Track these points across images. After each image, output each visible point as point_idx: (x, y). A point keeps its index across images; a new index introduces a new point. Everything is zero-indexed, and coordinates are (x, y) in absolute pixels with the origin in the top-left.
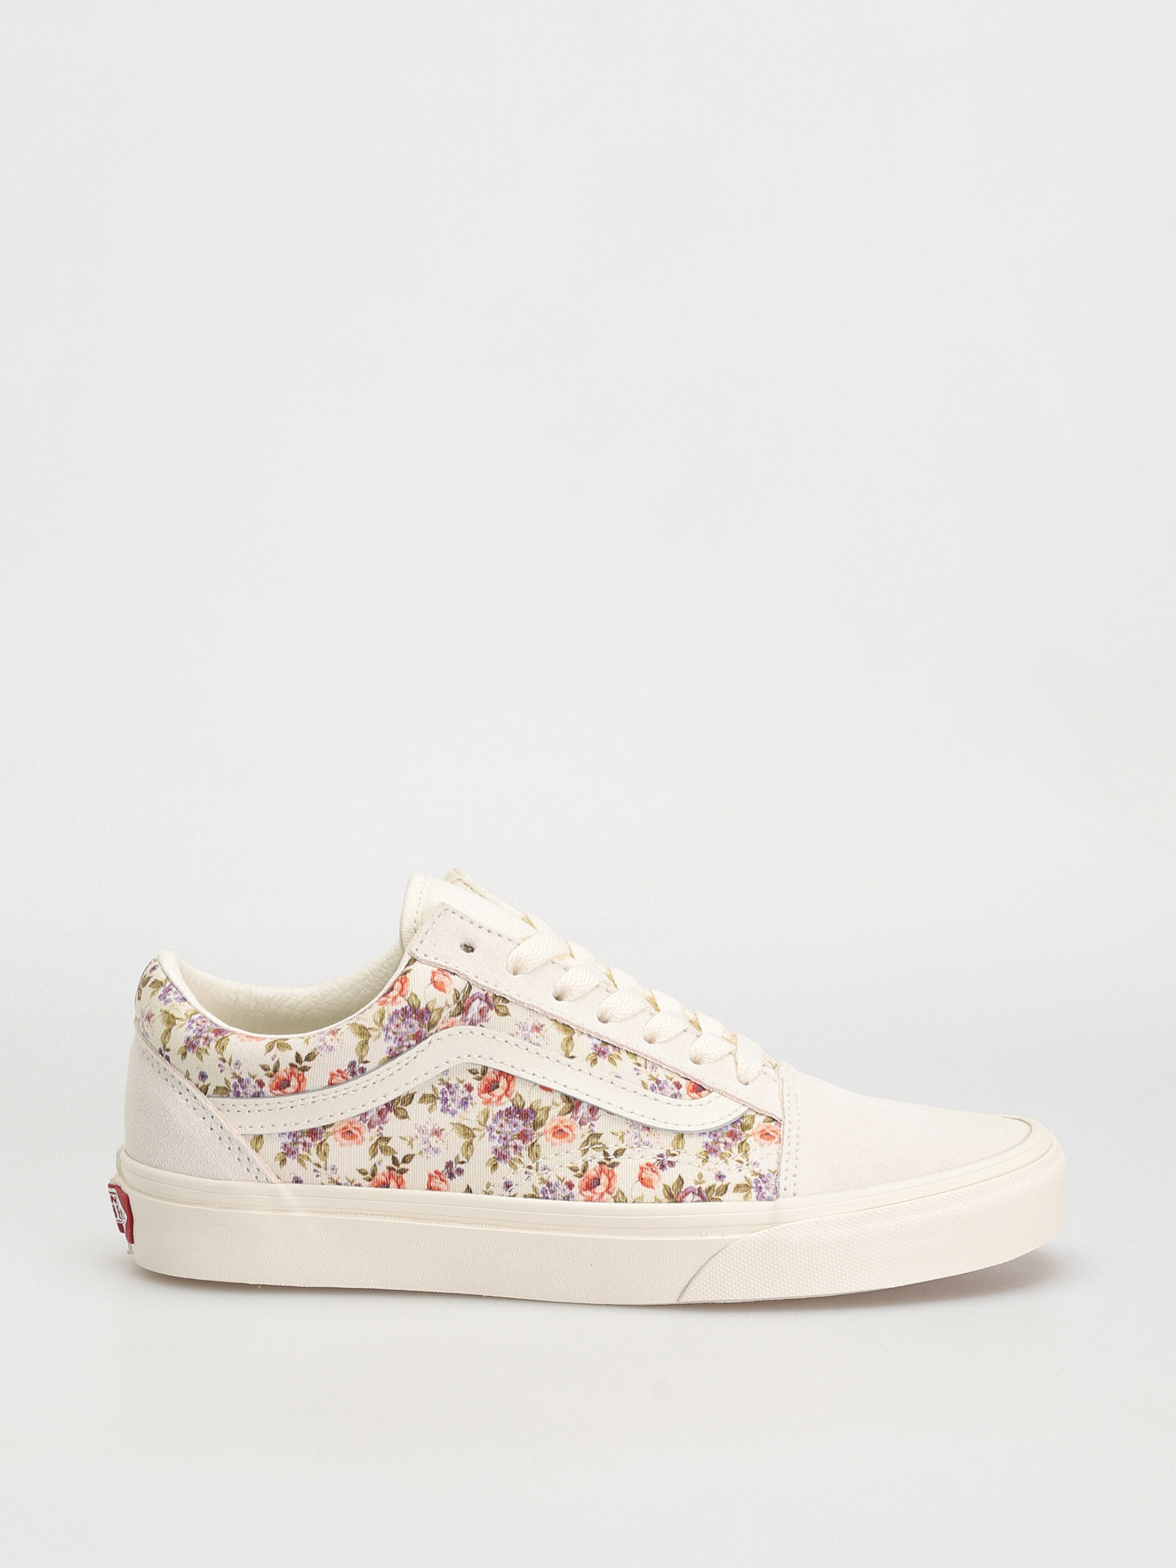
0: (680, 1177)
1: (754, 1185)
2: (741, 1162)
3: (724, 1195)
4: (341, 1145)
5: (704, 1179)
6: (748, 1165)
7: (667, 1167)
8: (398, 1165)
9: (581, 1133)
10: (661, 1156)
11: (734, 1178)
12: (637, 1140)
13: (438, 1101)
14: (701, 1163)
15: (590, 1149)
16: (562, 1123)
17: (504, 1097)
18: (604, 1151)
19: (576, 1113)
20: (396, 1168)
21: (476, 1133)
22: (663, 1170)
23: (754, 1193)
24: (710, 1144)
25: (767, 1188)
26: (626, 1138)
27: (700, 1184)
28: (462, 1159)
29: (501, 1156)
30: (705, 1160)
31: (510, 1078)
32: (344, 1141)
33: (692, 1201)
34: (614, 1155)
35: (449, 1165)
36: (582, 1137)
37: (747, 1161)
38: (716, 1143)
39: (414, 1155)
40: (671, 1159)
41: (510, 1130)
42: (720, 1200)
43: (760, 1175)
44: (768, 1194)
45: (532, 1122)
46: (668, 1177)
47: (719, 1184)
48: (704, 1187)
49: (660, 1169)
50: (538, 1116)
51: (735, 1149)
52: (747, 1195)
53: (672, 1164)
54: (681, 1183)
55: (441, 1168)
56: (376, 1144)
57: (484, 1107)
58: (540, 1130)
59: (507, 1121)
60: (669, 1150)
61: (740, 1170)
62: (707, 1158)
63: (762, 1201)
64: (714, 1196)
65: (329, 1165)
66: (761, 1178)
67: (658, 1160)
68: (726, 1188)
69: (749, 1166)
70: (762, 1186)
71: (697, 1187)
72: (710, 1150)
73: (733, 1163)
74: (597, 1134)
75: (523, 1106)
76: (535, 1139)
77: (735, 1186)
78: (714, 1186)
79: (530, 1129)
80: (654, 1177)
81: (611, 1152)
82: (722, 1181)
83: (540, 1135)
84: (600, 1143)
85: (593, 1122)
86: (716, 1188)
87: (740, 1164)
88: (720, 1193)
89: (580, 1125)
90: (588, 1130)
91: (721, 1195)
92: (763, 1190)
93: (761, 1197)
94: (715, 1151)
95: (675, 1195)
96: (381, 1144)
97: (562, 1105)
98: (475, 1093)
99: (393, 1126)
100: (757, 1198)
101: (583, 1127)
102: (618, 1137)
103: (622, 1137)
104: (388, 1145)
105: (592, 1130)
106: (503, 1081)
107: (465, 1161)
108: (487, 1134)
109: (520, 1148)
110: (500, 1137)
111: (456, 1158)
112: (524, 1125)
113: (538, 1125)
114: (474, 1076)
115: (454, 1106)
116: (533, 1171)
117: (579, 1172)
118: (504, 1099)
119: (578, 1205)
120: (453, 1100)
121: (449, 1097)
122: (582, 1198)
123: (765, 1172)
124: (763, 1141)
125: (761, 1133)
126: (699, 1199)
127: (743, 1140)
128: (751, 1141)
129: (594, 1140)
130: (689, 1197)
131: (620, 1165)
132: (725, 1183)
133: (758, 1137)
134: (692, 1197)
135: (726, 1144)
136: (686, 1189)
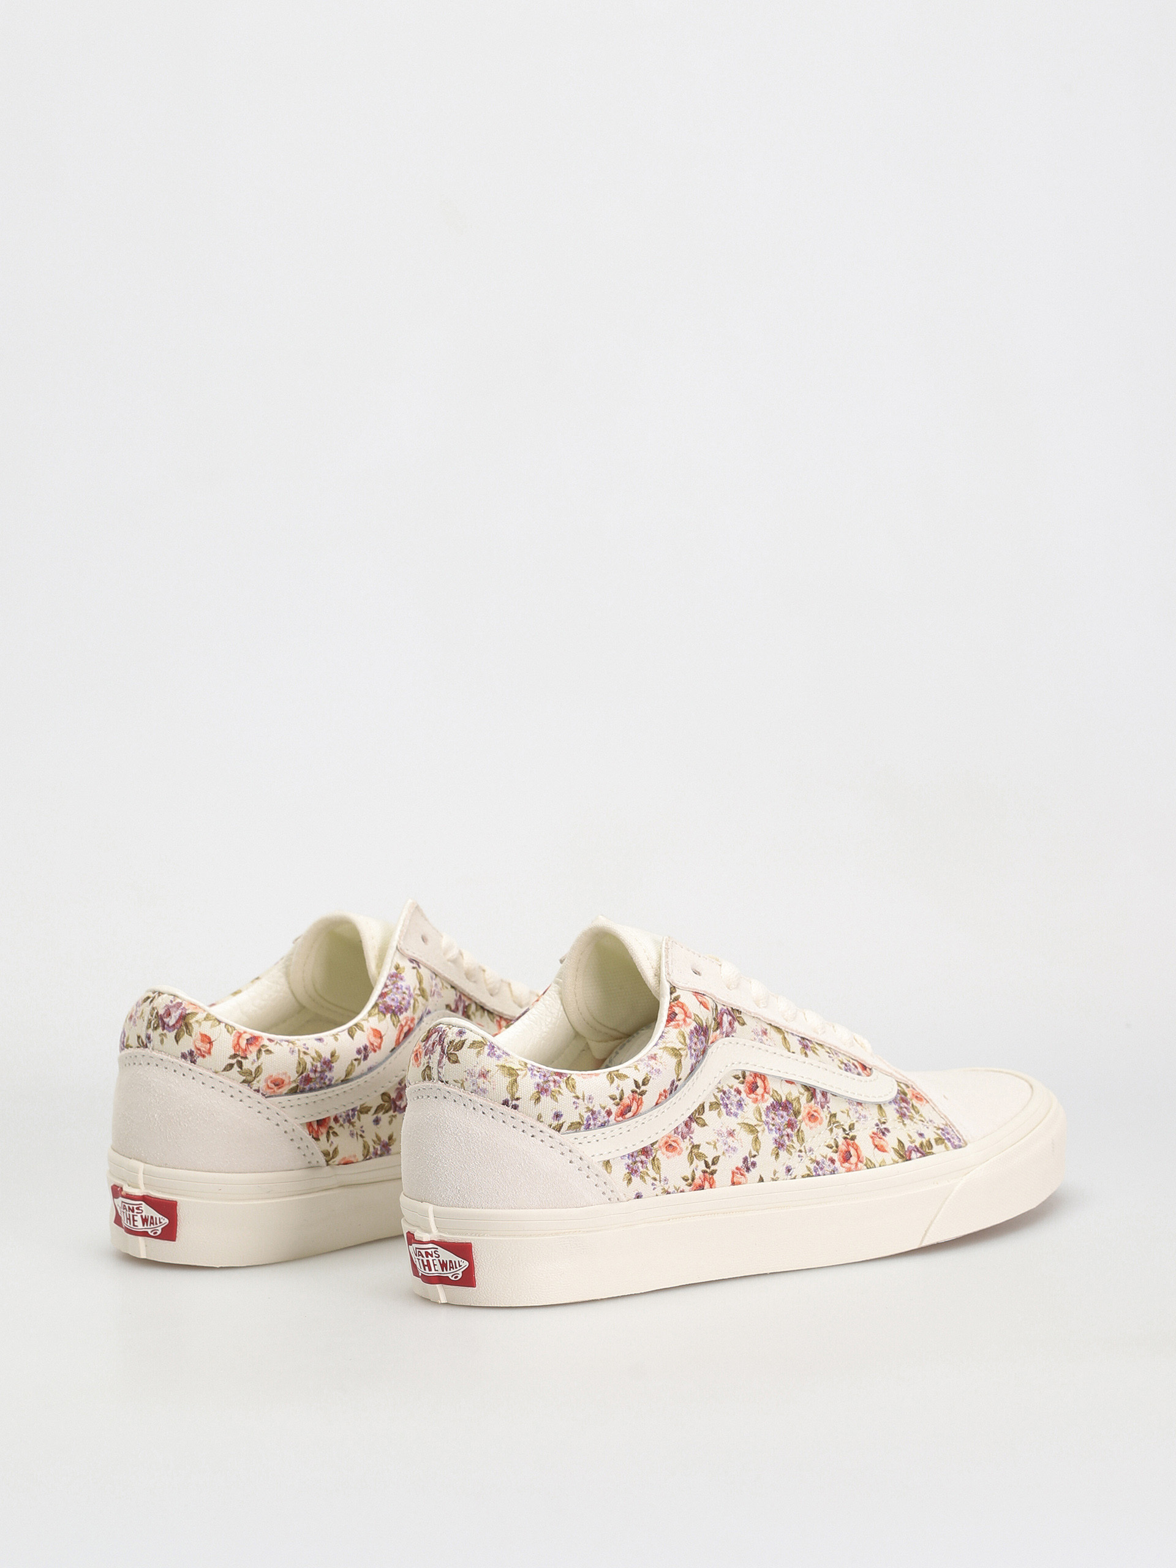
0: (898, 1139)
1: (944, 1137)
3: (933, 1149)
4: (668, 1157)
5: (913, 1138)
8: (709, 1168)
9: (824, 1115)
10: (877, 1125)
13: (722, 1107)
16: (811, 1109)
18: (843, 1128)
19: (816, 1099)
20: (708, 1170)
21: (759, 1129)
22: (885, 1136)
23: (948, 1144)
24: (899, 1110)
25: (952, 1138)
26: (850, 1114)
28: (754, 1153)
29: (780, 1145)
30: (905, 1123)
31: (763, 1078)
32: (669, 1154)
33: (917, 1158)
34: (850, 1129)
35: (745, 1160)
36: (826, 1119)
39: (719, 1156)
41: (780, 1122)
42: (934, 1154)
43: (941, 1129)
44: (956, 1143)
45: (792, 1111)
50: (794, 1106)
52: (946, 1146)
53: (887, 1130)
54: (902, 1145)
55: (740, 1164)
56: (691, 1152)
57: (755, 1105)
58: (800, 1118)
59: (774, 1114)
64: (927, 1151)
65: (662, 1177)
70: (948, 1137)
71: (913, 1145)
72: (902, 1115)
74: (834, 1114)
75: (781, 1099)
76: (799, 1126)
77: (934, 1140)
78: (922, 1143)
79: (793, 1118)
80: (883, 1143)
81: (847, 1128)
82: (924, 1138)
83: (801, 1122)
84: (838, 1122)
85: (828, 1105)
86: (924, 1145)
88: (930, 1148)
89: (822, 1108)
90: (828, 1112)
92: (952, 1141)
93: (954, 1146)
94: (905, 1115)
95: (904, 1155)
96: (695, 1152)
97: (806, 1094)
98: (744, 1095)
99: (699, 1135)
101: (824, 1110)
104: (700, 1151)
105: (830, 1112)
106: (759, 1082)
107: (756, 1154)
108: (766, 1128)
109: (792, 1136)
110: (776, 1128)
111: (750, 1153)
112: (788, 1115)
113: (797, 1114)
114: (738, 1081)
115: (734, 1109)
116: (803, 1154)
117: (834, 1148)
118: (766, 1096)
119: (842, 1176)
120: (731, 1104)
121: (728, 1102)
122: (844, 1169)
123: (941, 1126)
124: (920, 1102)
125: (914, 1096)
126: (920, 1155)
127: (911, 1103)
128: (915, 1103)
129: (833, 1120)
130: (913, 1154)
131: (857, 1137)
132: (927, 1139)
133: (915, 1099)
134: (915, 1154)
135: (906, 1108)
136: (908, 1148)
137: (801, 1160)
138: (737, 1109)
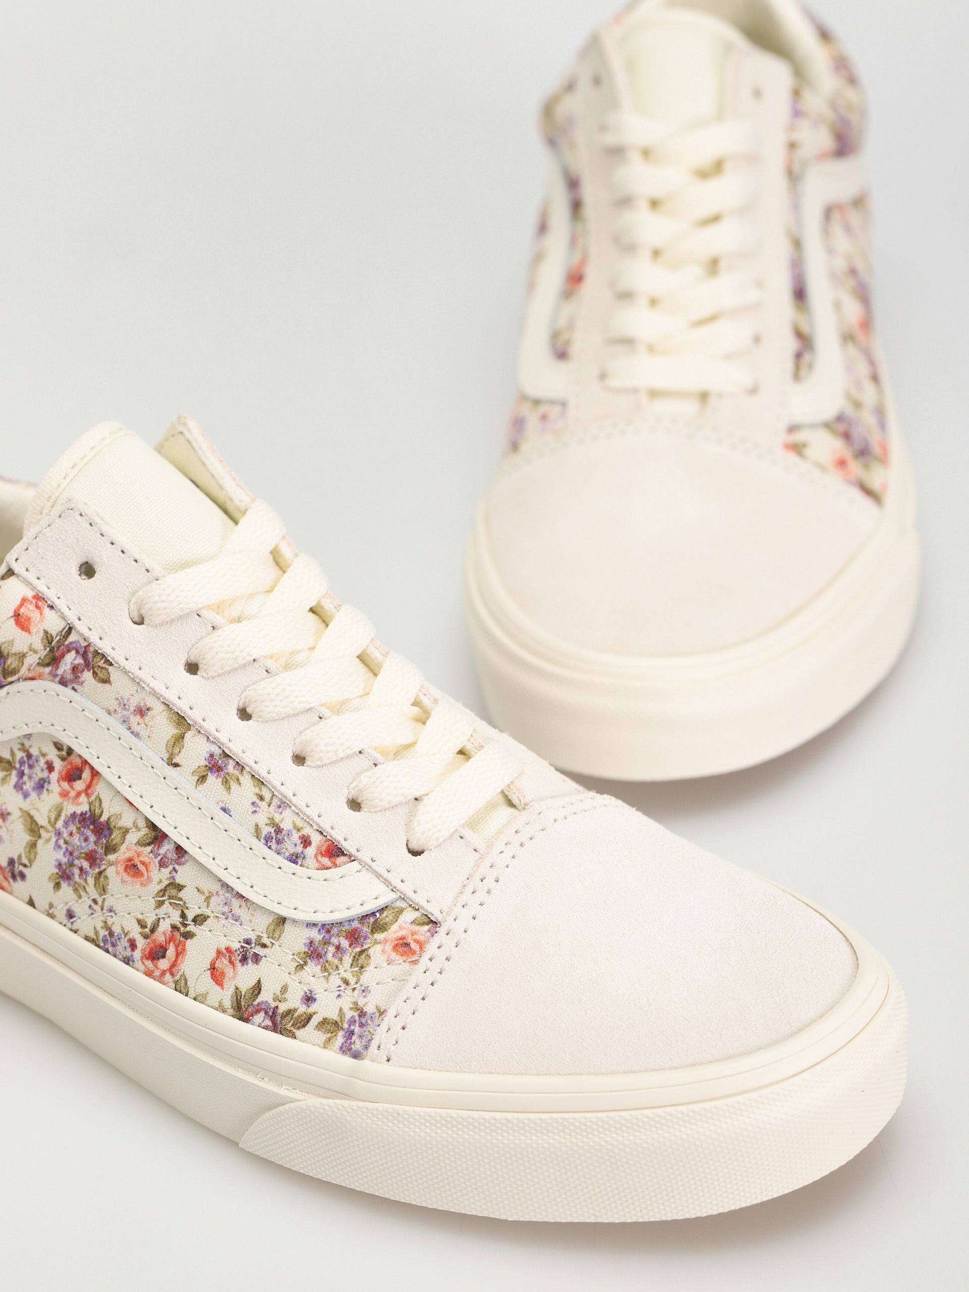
0: (259, 982)
1: (346, 1026)
2: (346, 982)
3: (302, 1030)
5: (286, 996)
6: (354, 989)
7: (250, 961)
9: (159, 877)
10: (248, 942)
11: (326, 1007)
12: (226, 909)
13: (14, 773)
14: (293, 969)
15: (166, 902)
16: (138, 856)
17: (83, 795)
18: (182, 911)
19: (158, 849)
21: (43, 833)
22: (243, 965)
23: (340, 1039)
24: (317, 943)
25: (361, 1037)
26: (213, 900)
27: (280, 1001)
28: (25, 859)
29: (64, 874)
30: (300, 967)
31: (94, 773)
33: (259, 1026)
34: (193, 921)
35: (12, 862)
36: (159, 883)
37: (356, 983)
38: (325, 944)
40: (258, 950)
41: (78, 844)
42: (294, 1037)
43: (362, 1012)
44: (358, 1045)
45: (105, 841)
46: (246, 977)
47: (302, 1009)
48: (283, 1008)
49: (240, 961)
50: (113, 837)
51: (347, 960)
52: (330, 1039)
53: (257, 958)
54: (256, 992)
57: (59, 799)
58: (112, 857)
59: (78, 829)
60: (261, 937)
61: (339, 996)
62: (306, 963)
63: (347, 1054)
64: (289, 1027)
66: (360, 1016)
67: (242, 947)
68: (309, 1018)
69: (356, 992)
70: (355, 1031)
71: (273, 1005)
72: (313, 953)
73: (335, 980)
74: (179, 885)
75: (101, 815)
76: (105, 867)
77: (321, 1019)
78: (295, 1010)
79: (101, 851)
80: (229, 971)
81: (190, 915)
82: (309, 1007)
83: (111, 864)
84: (180, 899)
85: (177, 867)
86: (295, 1016)
87: (343, 986)
88: (298, 1025)
89: (160, 866)
90: (169, 876)
91: (299, 1028)
92: (354, 1038)
93: (346, 1049)
94: (319, 956)
95: (245, 1006)
97: (145, 831)
98: (54, 776)
100: (341, 1048)
101: (163, 870)
102: (204, 897)
103: (208, 899)
105: (173, 878)
106: (86, 774)
107: (29, 865)
108: (54, 839)
109: (86, 873)
110: (67, 849)
111: (20, 857)
112: (95, 843)
113: (110, 849)
114: (58, 753)
115: (28, 786)
116: (97, 908)
117: (147, 930)
118: (83, 798)
119: (135, 975)
120: (30, 778)
121: (27, 771)
122: (142, 968)
123: (370, 1009)
124: (394, 956)
125: (396, 942)
126: (270, 1024)
127: (365, 947)
128: (376, 952)
129: (173, 892)
130: (259, 1018)
131: (195, 938)
132: (311, 1010)
133: (389, 947)
134: (262, 1019)
135: (338, 948)
136: (259, 1004)
137: (92, 914)
138: (34, 789)
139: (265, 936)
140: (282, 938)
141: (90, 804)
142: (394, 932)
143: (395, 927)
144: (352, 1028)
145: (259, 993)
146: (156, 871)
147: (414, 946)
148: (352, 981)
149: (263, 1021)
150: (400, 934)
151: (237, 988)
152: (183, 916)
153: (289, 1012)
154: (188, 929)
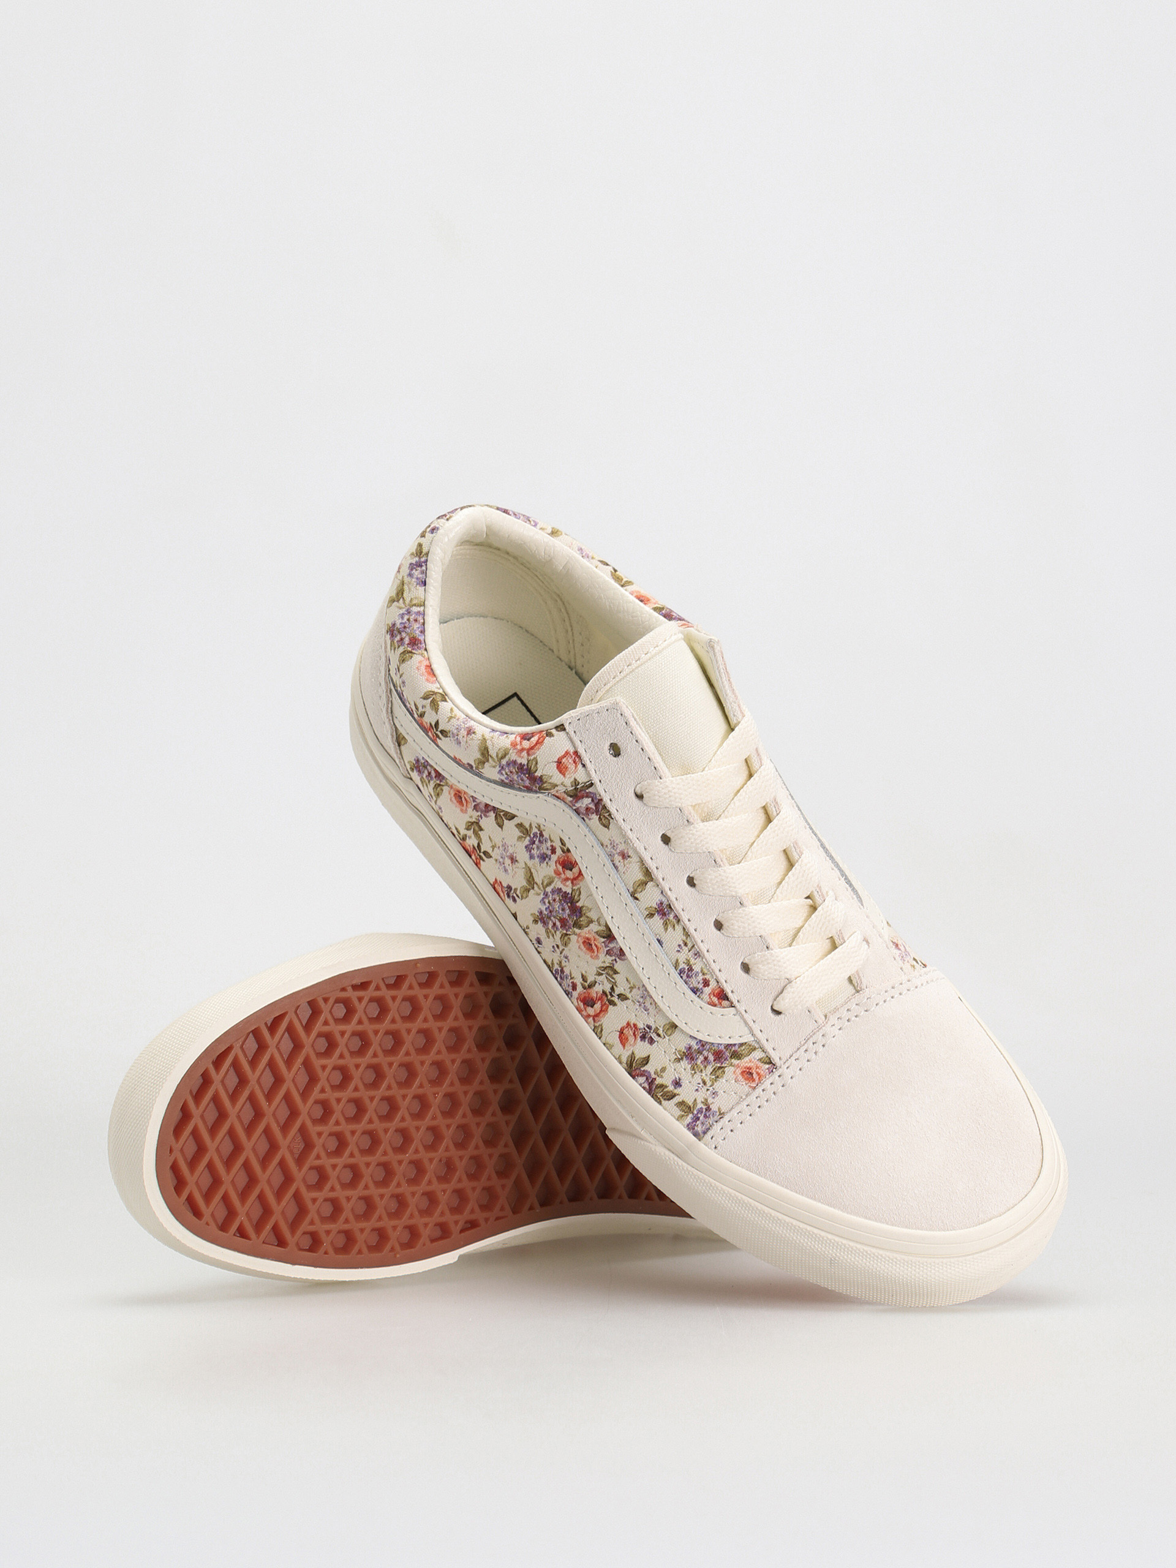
0: (649, 1056)
2: (704, 1083)
3: (667, 1102)
4: (452, 800)
5: (664, 1075)
6: (708, 1090)
8: (480, 851)
9: (605, 960)
10: (649, 1027)
11: (687, 1093)
12: (641, 1000)
13: (528, 838)
14: (673, 1059)
15: (604, 975)
17: (569, 882)
18: (613, 986)
19: (609, 943)
20: (478, 851)
22: (641, 1040)
23: (689, 1119)
26: (634, 990)
27: (658, 1076)
28: (519, 893)
29: (542, 920)
30: (678, 1060)
31: (580, 874)
32: (455, 800)
33: (641, 1085)
34: (618, 995)
35: (510, 887)
36: (602, 962)
37: (711, 1086)
38: (698, 1053)
39: (492, 857)
40: (654, 1036)
41: (557, 909)
42: (660, 1103)
45: (575, 918)
46: (641, 1049)
47: (671, 1088)
48: (659, 1081)
49: (640, 1037)
50: (581, 919)
51: (710, 1069)
52: (683, 1116)
53: (652, 1041)
54: (645, 1062)
55: (505, 884)
56: (473, 823)
57: (553, 874)
58: (577, 930)
59: (560, 900)
60: (658, 1029)
61: (697, 1090)
62: (682, 1059)
63: (690, 1131)
64: (659, 1095)
66: (706, 1110)
67: (644, 1029)
68: (674, 1096)
69: (709, 1092)
71: (653, 1076)
72: (689, 1055)
73: (698, 1078)
74: (616, 970)
75: (578, 902)
76: (570, 933)
77: (681, 1100)
78: (666, 1087)
80: (631, 1039)
81: (617, 991)
82: (675, 1088)
83: (575, 934)
84: (613, 978)
85: (618, 960)
87: (702, 1084)
88: (665, 1097)
89: (607, 953)
90: (610, 962)
91: (665, 1099)
93: (691, 1127)
95: (635, 1067)
96: (476, 827)
97: (603, 928)
98: (554, 858)
99: (490, 825)
100: (688, 1125)
101: (608, 957)
102: (629, 986)
103: (631, 988)
104: (480, 833)
105: (613, 965)
106: (575, 871)
107: (521, 897)
108: (542, 896)
109: (557, 929)
110: (549, 907)
111: (516, 889)
112: (569, 915)
113: (577, 925)
114: (561, 846)
115: (535, 852)
117: (586, 984)
121: (537, 842)
123: (714, 1108)
124: (740, 1077)
125: (744, 1070)
126: (648, 1087)
127: (723, 1065)
128: (729, 1070)
129: (611, 972)
130: (642, 1080)
131: (615, 1007)
132: (676, 1091)
133: (739, 1071)
134: (643, 1081)
135: (706, 1058)
136: (644, 1071)
137: (553, 951)
139: (661, 1029)
140: (672, 1037)
141: (573, 890)
142: (745, 1062)
143: (747, 1059)
144: (699, 1115)
145: (647, 1064)
146: (603, 955)
147: (755, 1075)
148: (709, 1083)
149: (644, 1083)
150: (749, 1065)
151: (633, 1053)
152: (612, 989)
153: (662, 1086)
154: (613, 999)
